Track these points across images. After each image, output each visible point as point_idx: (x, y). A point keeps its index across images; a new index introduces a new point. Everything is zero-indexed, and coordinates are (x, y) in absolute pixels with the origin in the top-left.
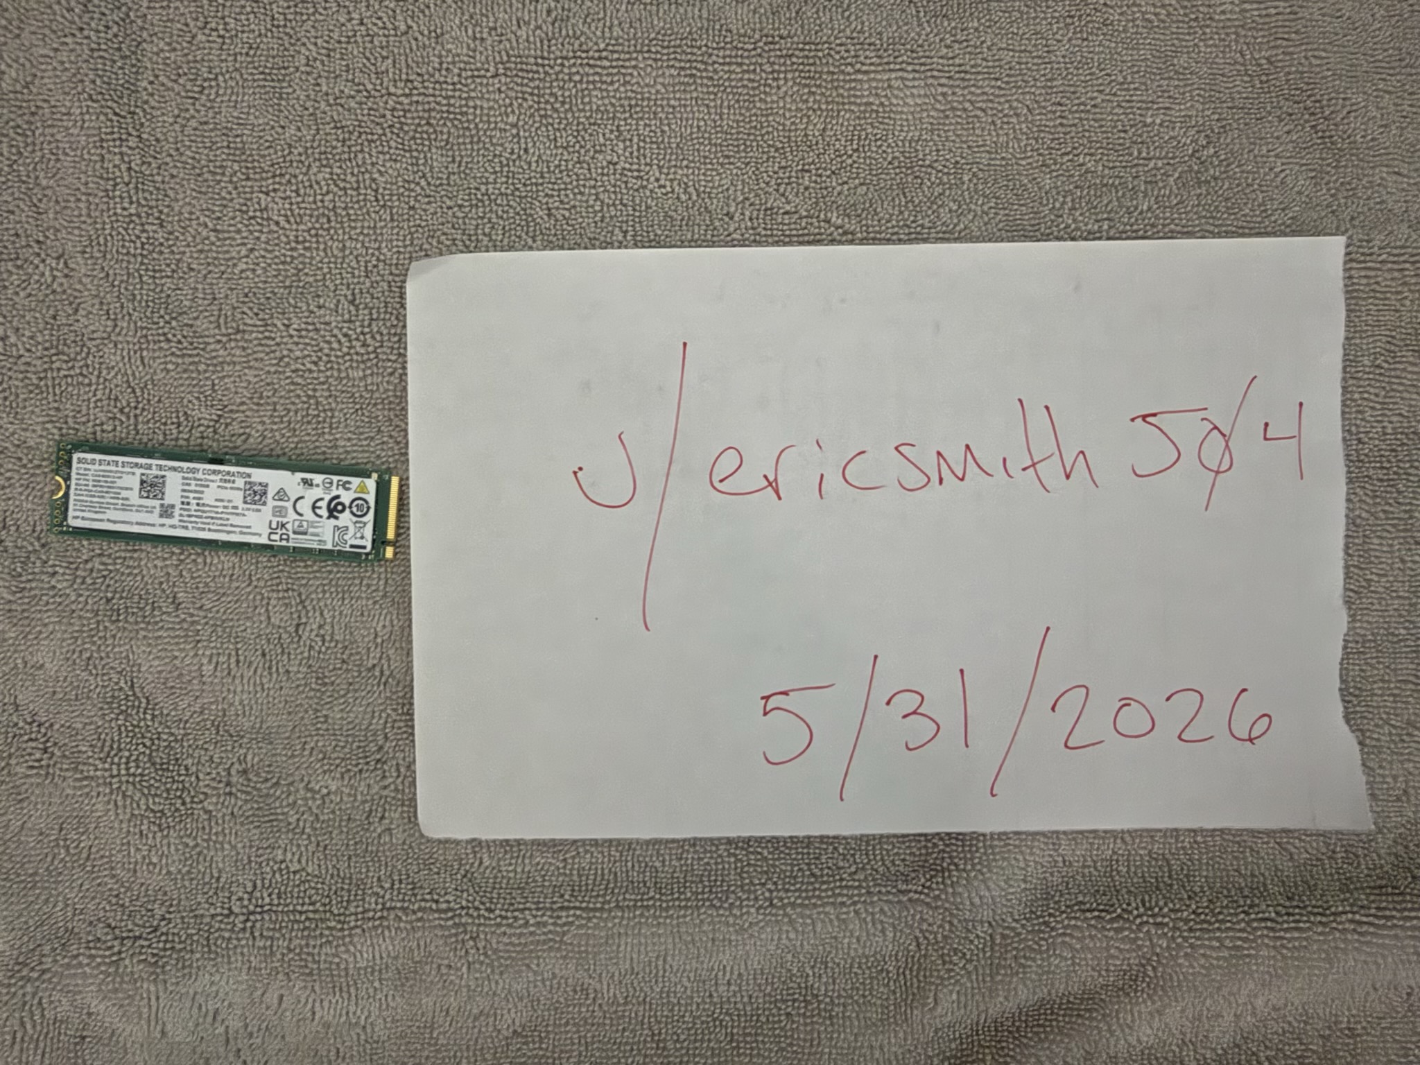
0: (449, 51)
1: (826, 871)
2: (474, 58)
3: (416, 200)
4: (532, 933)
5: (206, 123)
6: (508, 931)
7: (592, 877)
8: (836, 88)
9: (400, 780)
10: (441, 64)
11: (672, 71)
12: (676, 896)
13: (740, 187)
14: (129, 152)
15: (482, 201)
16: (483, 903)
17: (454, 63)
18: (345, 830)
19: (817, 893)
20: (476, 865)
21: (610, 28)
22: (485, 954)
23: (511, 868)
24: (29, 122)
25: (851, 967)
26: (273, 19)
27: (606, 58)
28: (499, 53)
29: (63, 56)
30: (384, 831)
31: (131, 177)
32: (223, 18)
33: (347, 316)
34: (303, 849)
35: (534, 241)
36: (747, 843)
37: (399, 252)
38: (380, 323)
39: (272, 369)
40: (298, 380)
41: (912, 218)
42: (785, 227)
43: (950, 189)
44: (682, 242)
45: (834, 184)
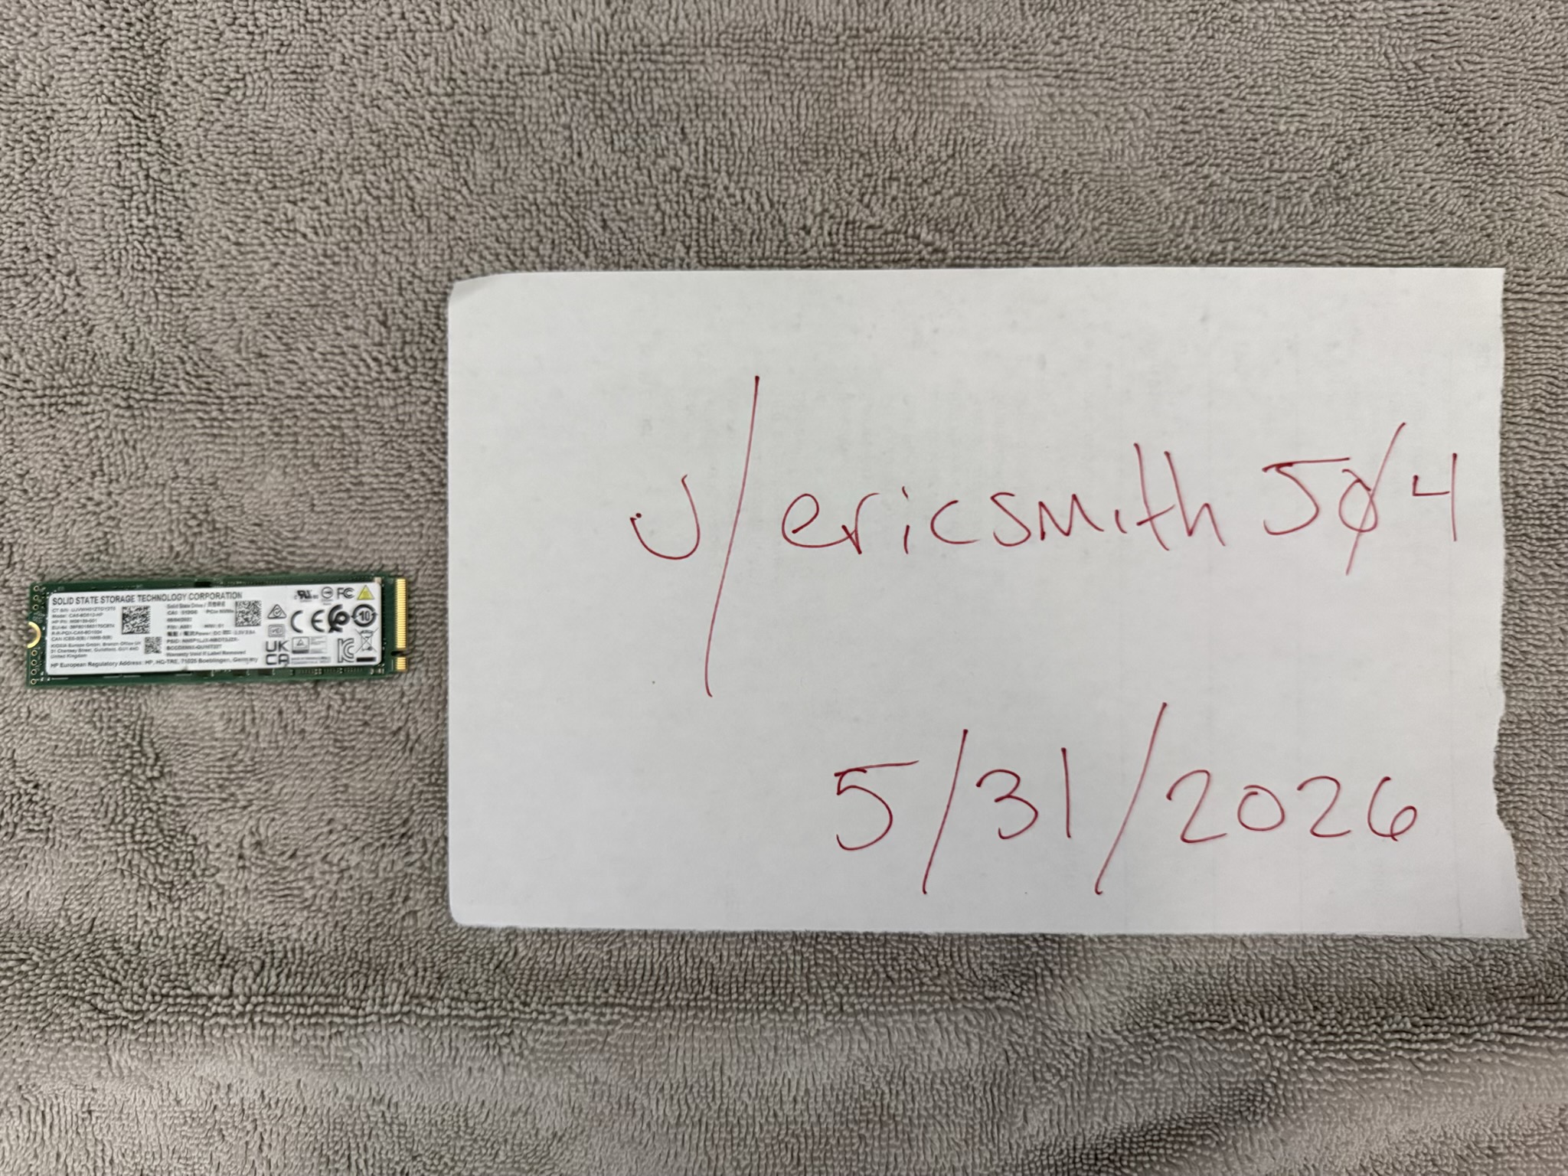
0: (498, 47)
1: (904, 974)
2: (523, 54)
3: (457, 209)
4: (572, 1032)
5: (232, 126)
6: (546, 1028)
7: (640, 972)
8: (929, 86)
9: (426, 857)
10: (487, 61)
11: (744, 66)
12: (734, 996)
13: (819, 197)
14: (148, 159)
15: (530, 211)
16: (519, 997)
17: (501, 59)
18: (366, 909)
19: (893, 999)
20: (511, 954)
21: (676, 21)
22: (521, 1055)
23: (549, 960)
24: (43, 127)
25: (933, 1082)
26: (307, 12)
27: (670, 53)
28: (552, 48)
29: (82, 55)
30: (408, 913)
31: (148, 185)
32: (253, 13)
33: (377, 339)
34: (319, 928)
35: (587, 257)
36: (814, 939)
37: (436, 267)
38: (415, 347)
39: (294, 393)
40: (323, 408)
41: (1012, 235)
42: (868, 244)
43: (1057, 200)
44: (752, 259)
45: (925, 194)
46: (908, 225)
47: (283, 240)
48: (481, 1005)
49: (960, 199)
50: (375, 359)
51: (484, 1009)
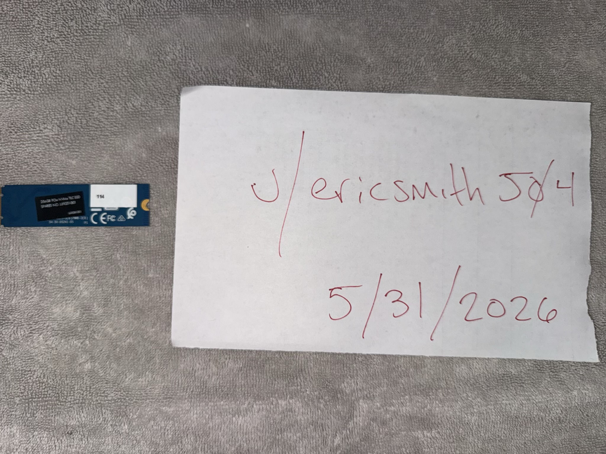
2: (110, 18)
3: (87, 80)
10: (96, 21)
15: (116, 80)
17: (102, 21)
28: (121, 15)
49: (287, 67)
50: (55, 141)
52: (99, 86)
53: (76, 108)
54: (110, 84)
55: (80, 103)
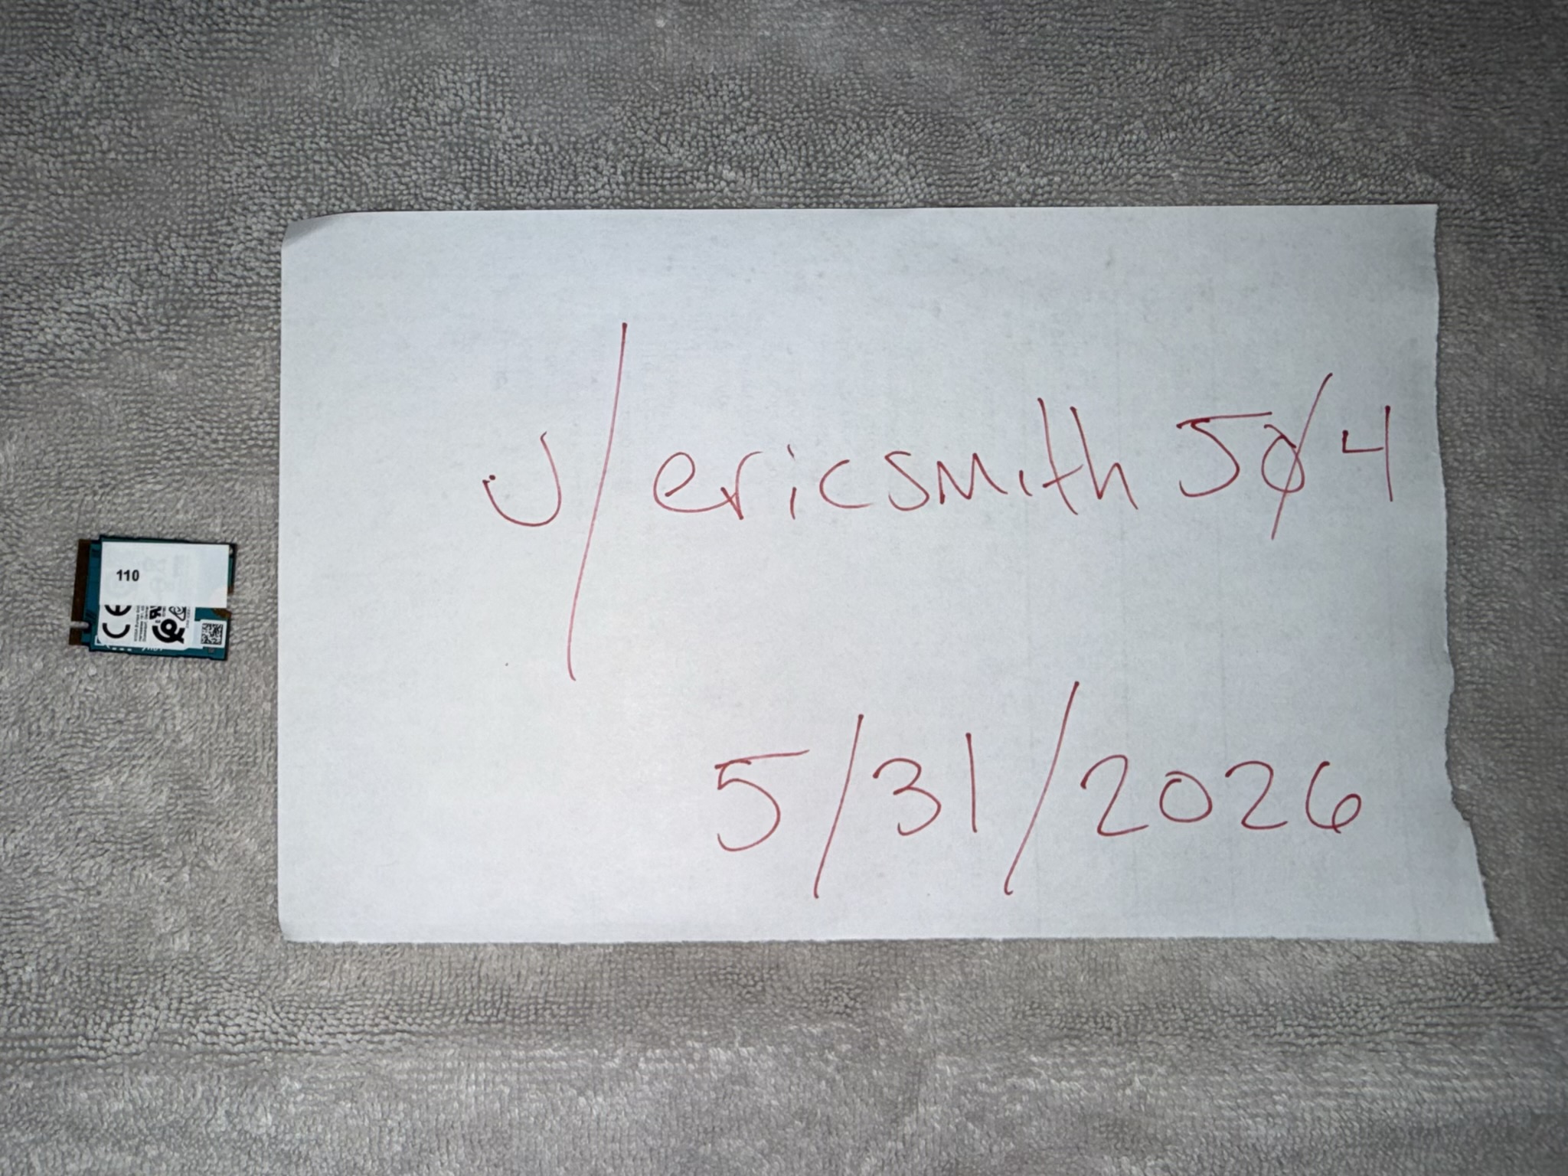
7: (427, 995)
15: (297, 158)
33: (128, 297)
38: (168, 306)
39: (33, 356)
40: (67, 371)
41: (821, 171)
42: (665, 182)
43: (870, 136)
44: (538, 200)
45: (728, 131)
46: (708, 164)
47: (22, 192)
48: (240, 1038)
49: (765, 136)
50: (123, 318)
51: (243, 1042)
52: (250, 173)
53: (183, 233)
54: (278, 168)
55: (195, 220)
